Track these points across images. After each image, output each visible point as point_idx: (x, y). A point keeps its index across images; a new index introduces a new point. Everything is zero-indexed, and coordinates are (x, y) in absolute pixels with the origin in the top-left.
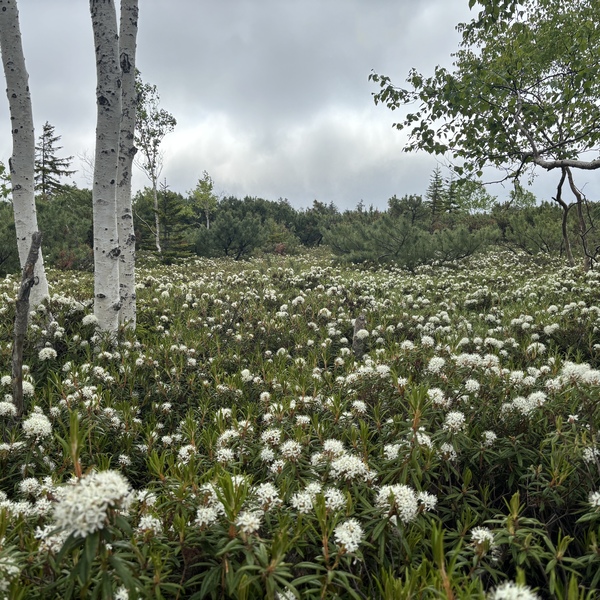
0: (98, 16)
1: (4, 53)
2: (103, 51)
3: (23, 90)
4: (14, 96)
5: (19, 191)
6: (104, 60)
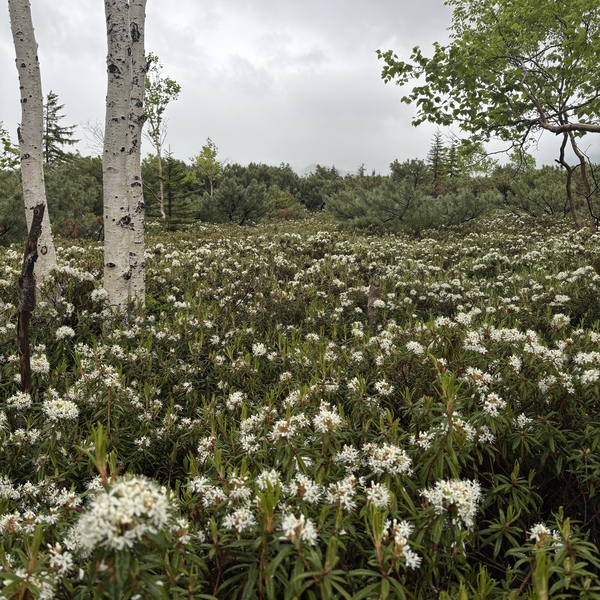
1: (13, 23)
2: (114, 20)
3: (33, 60)
4: (23, 66)
5: (28, 160)
6: (115, 29)
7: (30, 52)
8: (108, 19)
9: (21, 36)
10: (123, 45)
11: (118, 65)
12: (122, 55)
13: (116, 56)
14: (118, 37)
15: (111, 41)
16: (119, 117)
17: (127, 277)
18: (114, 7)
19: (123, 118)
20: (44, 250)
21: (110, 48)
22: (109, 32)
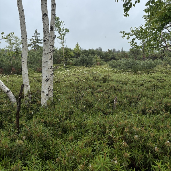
0: (44, 20)
1: (21, 28)
2: (45, 29)
3: (25, 37)
4: (23, 38)
5: (23, 62)
6: (45, 31)
7: (25, 35)
8: (44, 28)
9: (23, 31)
10: (47, 35)
11: (46, 40)
12: (47, 37)
13: (46, 38)
14: (46, 33)
15: (44, 34)
16: (46, 53)
17: (47, 95)
18: (45, 25)
19: (47, 53)
20: (27, 86)
21: (44, 36)
22: (44, 32)
